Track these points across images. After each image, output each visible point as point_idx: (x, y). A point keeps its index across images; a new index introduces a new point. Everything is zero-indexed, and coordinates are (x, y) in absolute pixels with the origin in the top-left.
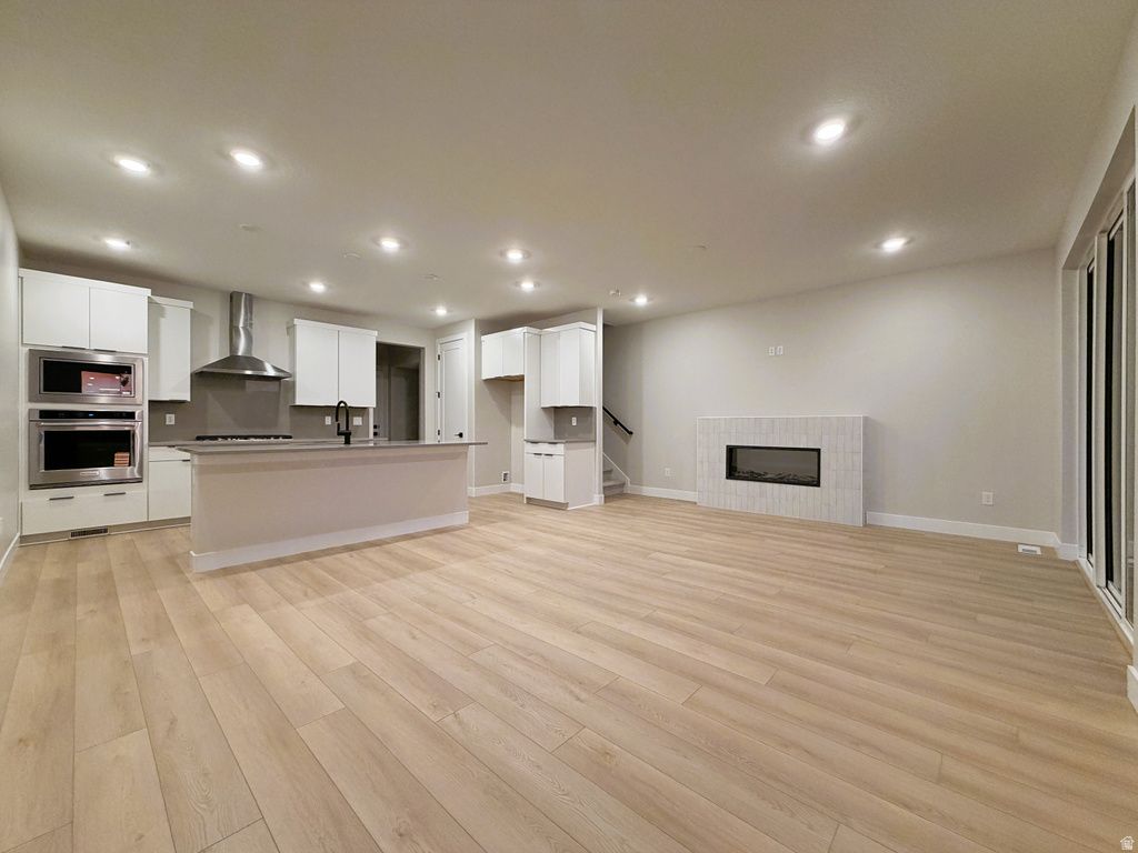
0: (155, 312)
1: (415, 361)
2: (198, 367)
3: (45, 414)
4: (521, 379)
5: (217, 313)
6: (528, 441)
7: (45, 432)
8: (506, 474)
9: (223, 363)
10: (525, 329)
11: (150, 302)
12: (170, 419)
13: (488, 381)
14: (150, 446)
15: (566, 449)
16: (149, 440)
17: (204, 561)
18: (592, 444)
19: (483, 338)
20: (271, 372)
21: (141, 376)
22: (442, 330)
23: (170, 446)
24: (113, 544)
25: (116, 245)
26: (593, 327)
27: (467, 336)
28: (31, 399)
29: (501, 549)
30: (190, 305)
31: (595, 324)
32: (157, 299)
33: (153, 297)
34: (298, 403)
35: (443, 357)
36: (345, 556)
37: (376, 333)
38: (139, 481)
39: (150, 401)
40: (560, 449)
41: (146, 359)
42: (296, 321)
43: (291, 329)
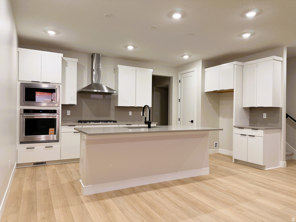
0: (64, 64)
1: (167, 84)
2: (80, 88)
3: (26, 111)
4: (232, 91)
5: (86, 64)
6: (235, 127)
7: (26, 119)
8: (216, 144)
9: (89, 87)
10: (235, 63)
11: (63, 60)
12: (69, 113)
13: (209, 93)
14: (62, 125)
15: (265, 133)
16: (62, 123)
17: (87, 190)
18: (279, 130)
19: (206, 69)
20: (106, 91)
21: (59, 94)
22: (183, 67)
23: (69, 126)
24: (49, 170)
25: (51, 34)
26: (281, 59)
27: (197, 69)
28: (21, 105)
29: (246, 200)
30: (77, 60)
31: (282, 56)
32: (65, 58)
33: (64, 58)
34: (119, 105)
35: (182, 81)
36: (152, 192)
37: (152, 70)
38: (57, 141)
39: (62, 105)
40: (260, 133)
41: (61, 86)
42: (119, 66)
43: (116, 70)
